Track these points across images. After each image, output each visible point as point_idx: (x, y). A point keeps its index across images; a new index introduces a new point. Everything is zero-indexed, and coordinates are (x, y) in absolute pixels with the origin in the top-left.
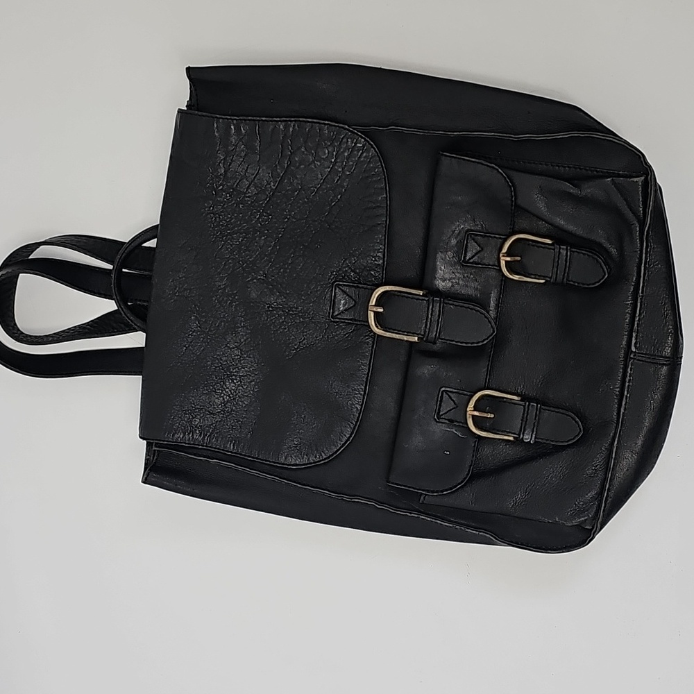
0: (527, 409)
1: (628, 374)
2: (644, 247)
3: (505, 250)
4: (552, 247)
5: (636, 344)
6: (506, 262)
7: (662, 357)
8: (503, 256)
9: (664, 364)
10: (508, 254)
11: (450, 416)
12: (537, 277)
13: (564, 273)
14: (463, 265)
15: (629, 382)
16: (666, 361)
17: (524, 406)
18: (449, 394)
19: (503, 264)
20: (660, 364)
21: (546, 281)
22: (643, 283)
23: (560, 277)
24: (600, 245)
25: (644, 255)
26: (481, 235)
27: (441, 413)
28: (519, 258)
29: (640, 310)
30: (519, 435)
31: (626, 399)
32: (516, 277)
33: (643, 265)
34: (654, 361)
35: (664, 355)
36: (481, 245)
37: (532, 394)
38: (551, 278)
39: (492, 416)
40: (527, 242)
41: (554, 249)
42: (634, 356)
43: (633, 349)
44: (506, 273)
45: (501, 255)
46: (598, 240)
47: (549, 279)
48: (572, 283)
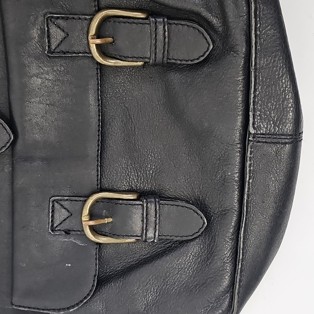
0: (145, 209)
1: (248, 158)
2: (253, 10)
3: (93, 31)
4: (147, 21)
5: (254, 124)
6: (97, 45)
7: (283, 135)
8: (92, 38)
9: (286, 143)
10: (98, 35)
11: (65, 226)
12: (135, 59)
13: (164, 51)
14: (49, 57)
15: (250, 167)
16: (289, 139)
17: (142, 205)
18: (60, 202)
19: (94, 48)
20: (282, 143)
21: (145, 63)
22: (256, 53)
23: (160, 56)
24: (198, 14)
25: (253, 20)
26: (63, 18)
27: (55, 225)
28: (110, 40)
29: (255, 86)
30: (142, 236)
31: (249, 185)
32: (111, 62)
33: (253, 32)
34: (275, 140)
35: (285, 133)
36: (66, 31)
37: (147, 187)
38: (149, 58)
39: (110, 220)
40: (118, 19)
41: (149, 24)
42: (253, 138)
43: (252, 130)
44: (100, 59)
45: (90, 37)
46: (196, 9)
47: (147, 60)
48: (173, 61)
